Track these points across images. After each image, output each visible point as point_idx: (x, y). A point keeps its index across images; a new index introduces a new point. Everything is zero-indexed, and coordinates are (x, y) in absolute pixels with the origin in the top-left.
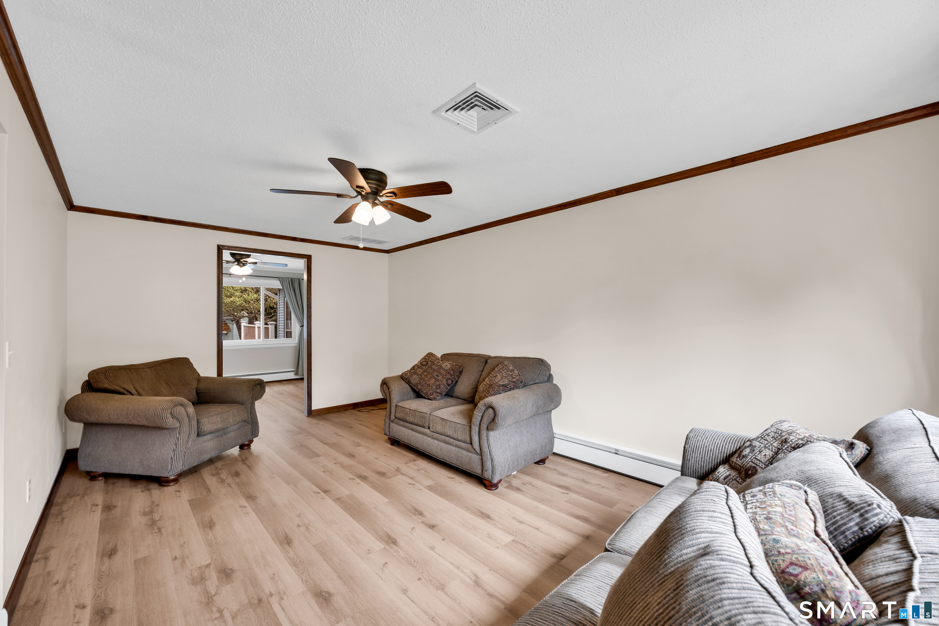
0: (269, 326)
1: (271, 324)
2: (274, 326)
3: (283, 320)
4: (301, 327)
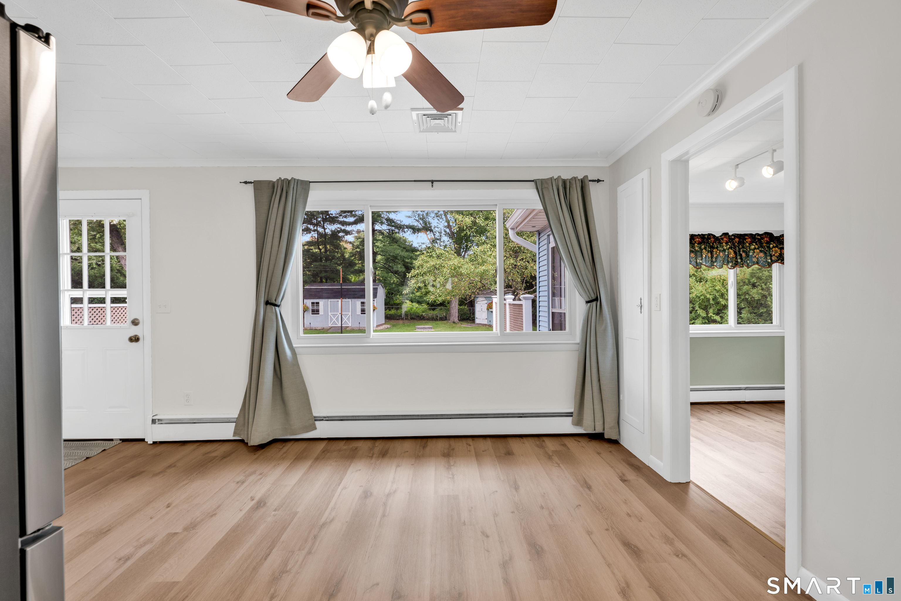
0: (523, 302)
1: (525, 298)
2: (530, 302)
3: (547, 289)
4: (587, 302)
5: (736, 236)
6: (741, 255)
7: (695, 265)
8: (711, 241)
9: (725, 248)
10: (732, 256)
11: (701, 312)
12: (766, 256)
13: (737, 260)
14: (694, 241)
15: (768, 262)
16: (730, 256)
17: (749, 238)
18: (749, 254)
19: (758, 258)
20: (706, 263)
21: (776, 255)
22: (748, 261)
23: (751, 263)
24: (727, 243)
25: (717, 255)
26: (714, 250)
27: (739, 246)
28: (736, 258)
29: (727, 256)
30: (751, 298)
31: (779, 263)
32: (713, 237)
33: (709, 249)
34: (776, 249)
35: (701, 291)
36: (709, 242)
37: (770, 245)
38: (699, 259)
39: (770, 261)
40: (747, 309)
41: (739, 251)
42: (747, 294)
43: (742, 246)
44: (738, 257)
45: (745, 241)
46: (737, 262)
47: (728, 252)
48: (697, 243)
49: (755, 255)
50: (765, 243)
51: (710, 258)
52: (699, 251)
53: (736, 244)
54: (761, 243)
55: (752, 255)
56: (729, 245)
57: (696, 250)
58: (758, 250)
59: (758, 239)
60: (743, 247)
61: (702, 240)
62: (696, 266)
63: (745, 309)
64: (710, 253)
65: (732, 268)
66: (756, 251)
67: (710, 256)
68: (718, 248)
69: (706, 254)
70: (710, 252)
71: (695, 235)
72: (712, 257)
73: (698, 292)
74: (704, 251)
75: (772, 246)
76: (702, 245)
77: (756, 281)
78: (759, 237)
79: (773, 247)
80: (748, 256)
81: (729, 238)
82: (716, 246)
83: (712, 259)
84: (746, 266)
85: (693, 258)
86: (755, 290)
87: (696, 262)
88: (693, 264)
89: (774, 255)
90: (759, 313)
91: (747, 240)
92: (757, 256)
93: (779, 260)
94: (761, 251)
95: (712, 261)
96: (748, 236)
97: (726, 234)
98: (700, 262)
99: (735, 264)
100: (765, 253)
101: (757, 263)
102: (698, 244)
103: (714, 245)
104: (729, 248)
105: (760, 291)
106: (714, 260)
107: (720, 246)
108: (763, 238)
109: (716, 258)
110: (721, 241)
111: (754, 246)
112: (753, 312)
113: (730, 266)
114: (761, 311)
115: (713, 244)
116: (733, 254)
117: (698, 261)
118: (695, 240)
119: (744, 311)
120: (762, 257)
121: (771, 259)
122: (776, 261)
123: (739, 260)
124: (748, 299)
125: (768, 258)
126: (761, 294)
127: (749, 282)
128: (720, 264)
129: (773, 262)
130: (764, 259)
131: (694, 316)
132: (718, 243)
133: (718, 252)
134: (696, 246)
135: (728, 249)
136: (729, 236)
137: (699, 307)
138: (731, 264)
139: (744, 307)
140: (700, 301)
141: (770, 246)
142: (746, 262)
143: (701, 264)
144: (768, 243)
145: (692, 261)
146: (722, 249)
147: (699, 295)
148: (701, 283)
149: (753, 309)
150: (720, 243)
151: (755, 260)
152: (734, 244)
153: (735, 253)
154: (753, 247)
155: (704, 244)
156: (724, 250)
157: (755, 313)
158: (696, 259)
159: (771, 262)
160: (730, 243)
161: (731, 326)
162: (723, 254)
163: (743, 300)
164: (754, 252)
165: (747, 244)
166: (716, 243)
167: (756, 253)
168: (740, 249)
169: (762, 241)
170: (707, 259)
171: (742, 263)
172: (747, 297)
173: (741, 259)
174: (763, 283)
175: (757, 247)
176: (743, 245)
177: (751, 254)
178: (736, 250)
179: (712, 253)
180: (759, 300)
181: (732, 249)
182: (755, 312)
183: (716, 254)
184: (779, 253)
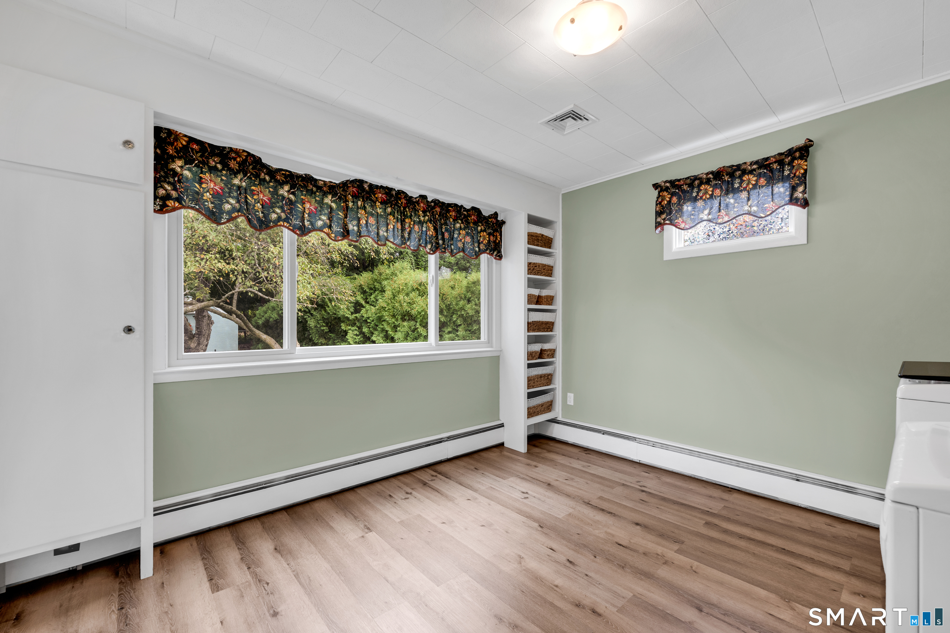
5: (437, 202)
6: (443, 234)
7: (376, 239)
8: (402, 203)
9: (422, 219)
10: (431, 233)
11: (422, 330)
12: (473, 241)
13: (438, 241)
14: (374, 196)
15: (476, 251)
16: (428, 233)
17: (454, 211)
18: (453, 236)
19: (464, 244)
20: (394, 239)
21: (484, 242)
22: (452, 247)
23: (456, 250)
24: (424, 212)
25: (411, 228)
26: (407, 220)
27: (441, 219)
28: (437, 238)
29: (425, 233)
30: (466, 314)
31: (488, 253)
32: (404, 197)
33: (400, 217)
34: (485, 233)
35: (422, 306)
36: (399, 204)
37: (478, 226)
38: (382, 230)
39: (477, 249)
40: (463, 326)
41: (442, 228)
42: (463, 309)
43: (444, 220)
44: (440, 237)
45: (449, 214)
46: (438, 243)
47: (426, 227)
48: (380, 201)
49: (461, 238)
50: (472, 222)
51: (400, 232)
52: (382, 215)
53: (437, 216)
54: (468, 223)
55: (457, 238)
56: (428, 216)
57: (377, 213)
58: (464, 232)
59: (465, 214)
60: (446, 224)
61: (388, 198)
62: (378, 241)
63: (461, 327)
64: (400, 223)
65: (432, 252)
66: (461, 232)
67: (400, 228)
68: (412, 218)
69: (394, 224)
70: (400, 221)
71: (377, 187)
72: (403, 229)
73: (419, 307)
74: (391, 217)
75: (480, 228)
76: (387, 207)
77: (470, 296)
78: (465, 213)
79: (481, 231)
80: (453, 238)
81: (428, 205)
82: (409, 214)
83: (403, 234)
84: (449, 252)
85: (373, 225)
86: (470, 305)
87: (378, 234)
88: (373, 237)
89: (482, 242)
90: (473, 330)
91: (451, 213)
92: (463, 240)
93: (487, 250)
94: (467, 234)
95: (403, 236)
96: (452, 207)
97: (423, 197)
98: (384, 235)
99: (435, 246)
100: (473, 238)
101: (463, 250)
102: (381, 203)
103: (407, 212)
104: (428, 220)
105: (474, 306)
106: (406, 235)
107: (415, 214)
108: (470, 216)
109: (409, 234)
110: (417, 206)
111: (460, 224)
112: (468, 329)
113: (429, 249)
114: (474, 328)
115: (404, 208)
116: (433, 231)
117: (381, 233)
118: (376, 196)
119: (460, 328)
120: (469, 243)
121: (479, 247)
122: (484, 252)
123: (441, 242)
124: (463, 314)
125: (476, 245)
126: (475, 309)
127: (465, 297)
128: (415, 244)
129: (481, 252)
130: (471, 245)
131: (417, 335)
132: (412, 209)
133: (412, 223)
134: (378, 206)
135: (426, 223)
136: (428, 201)
137: (420, 325)
138: (429, 246)
139: (460, 323)
140: (421, 318)
141: (478, 228)
142: (449, 247)
143: (387, 239)
144: (476, 223)
145: (370, 232)
146: (418, 220)
147: (420, 310)
148: (423, 298)
149: (467, 326)
150: (416, 210)
151: (460, 245)
152: (433, 215)
153: (435, 229)
154: (458, 225)
155: (391, 206)
156: (421, 223)
157: (470, 331)
158: (378, 229)
159: (479, 252)
160: (429, 213)
161: (431, 344)
162: (419, 227)
163: (459, 316)
164: (460, 234)
165: (451, 220)
166: (409, 209)
167: (462, 235)
168: (441, 225)
169: (469, 219)
170: (396, 232)
171: (444, 246)
172: (463, 313)
173: (443, 239)
174: (477, 298)
175: (462, 226)
176: (446, 220)
177: (456, 236)
178: (437, 226)
179: (403, 222)
180: (472, 316)
181: (431, 223)
182: (470, 329)
183: (410, 226)
184: (487, 240)
